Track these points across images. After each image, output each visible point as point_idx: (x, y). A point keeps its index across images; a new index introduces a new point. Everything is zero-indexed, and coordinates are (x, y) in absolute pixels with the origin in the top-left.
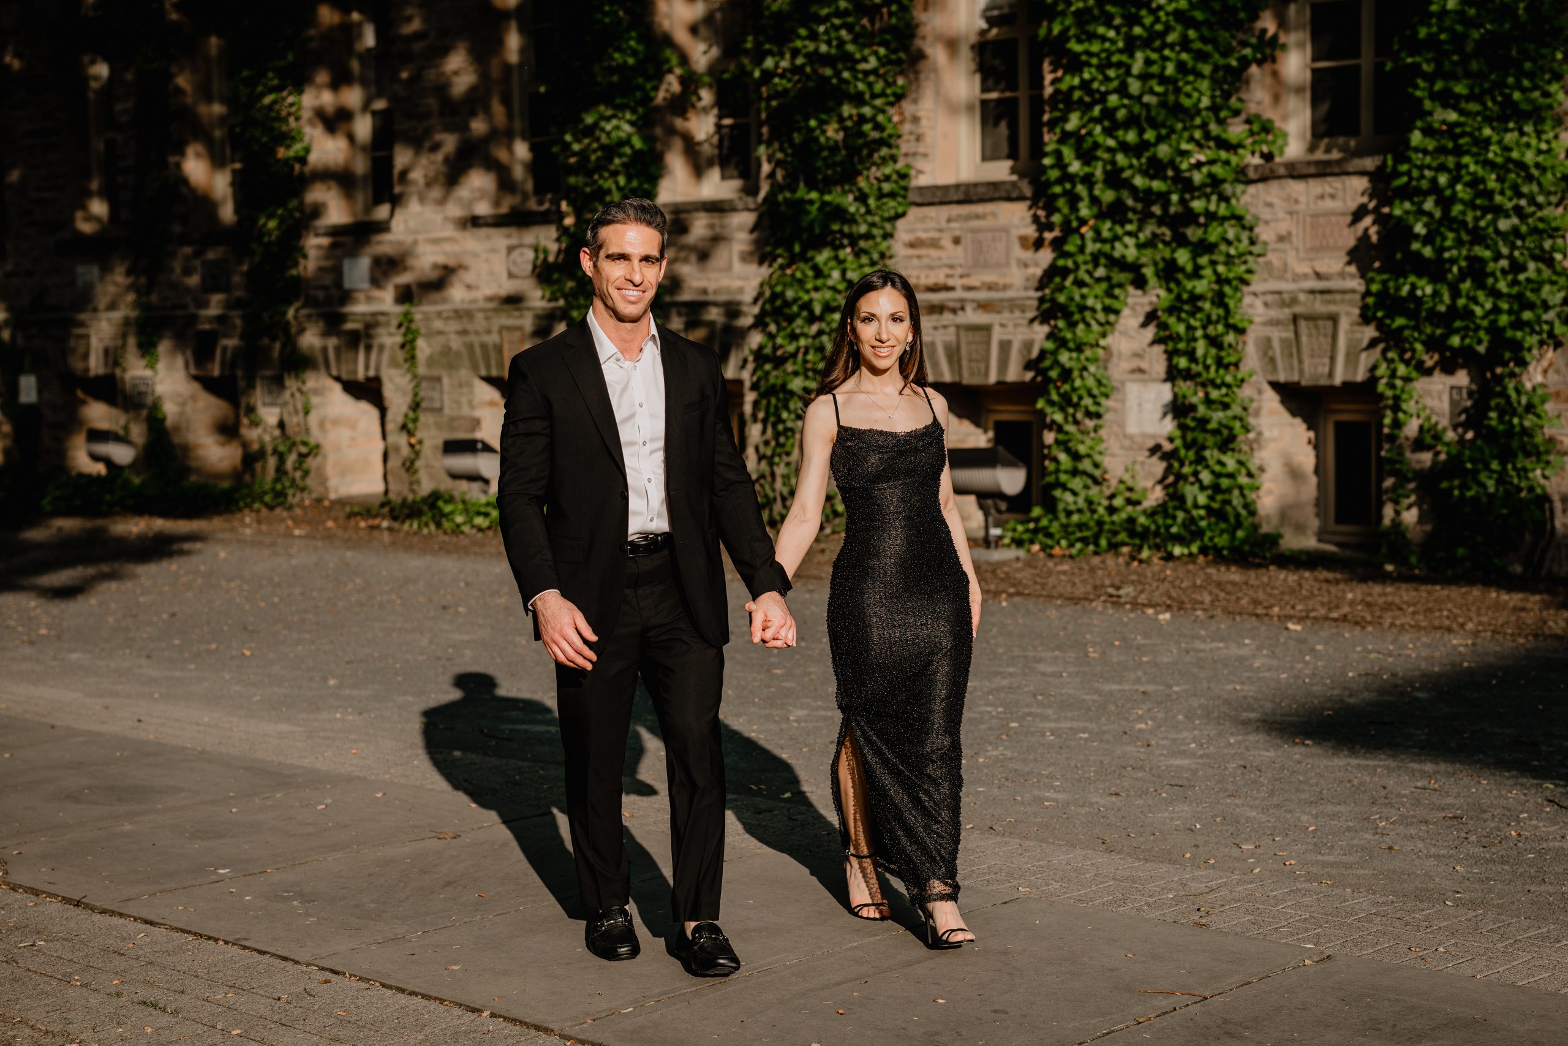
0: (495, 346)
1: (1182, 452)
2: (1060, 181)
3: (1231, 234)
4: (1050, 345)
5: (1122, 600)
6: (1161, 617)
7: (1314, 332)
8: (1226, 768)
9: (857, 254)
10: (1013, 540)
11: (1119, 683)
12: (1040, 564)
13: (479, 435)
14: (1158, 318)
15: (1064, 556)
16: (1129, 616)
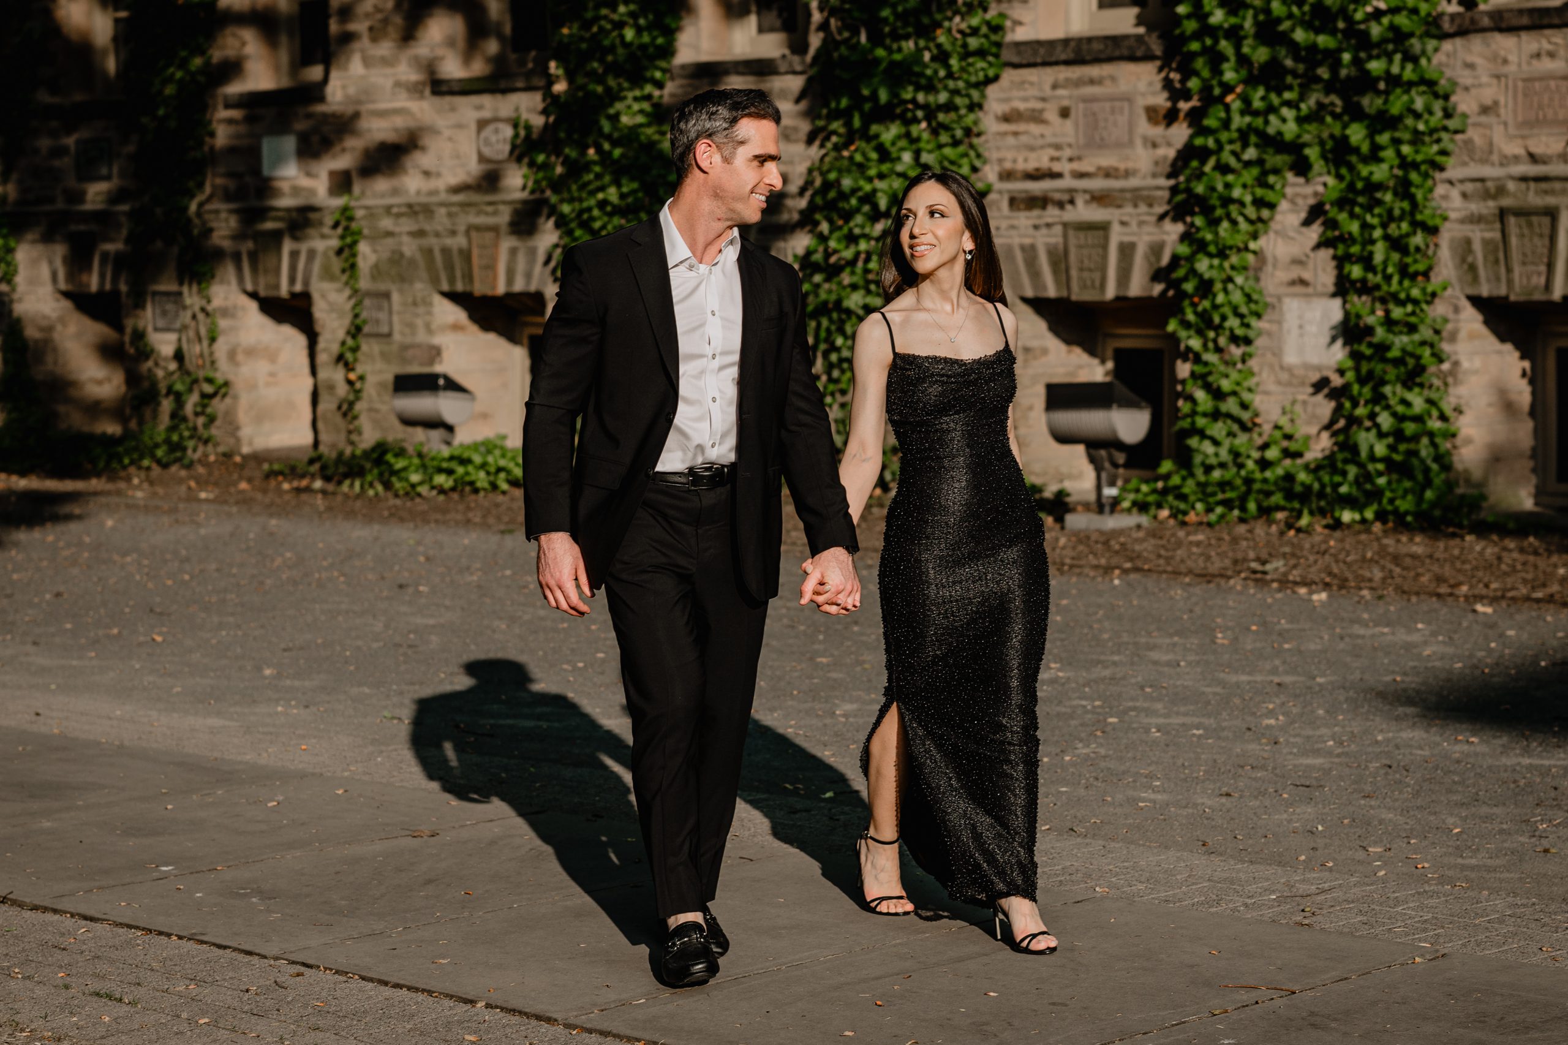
0: (461, 251)
1: (1356, 388)
2: (1197, 36)
3: (1419, 104)
4: (1184, 250)
5: (1268, 577)
6: (1315, 597)
7: (1526, 231)
8: (1367, 767)
9: (935, 131)
10: (1135, 503)
11: (1250, 674)
12: (1168, 533)
13: (438, 369)
14: (1325, 213)
15: (1201, 524)
16: (1274, 597)
